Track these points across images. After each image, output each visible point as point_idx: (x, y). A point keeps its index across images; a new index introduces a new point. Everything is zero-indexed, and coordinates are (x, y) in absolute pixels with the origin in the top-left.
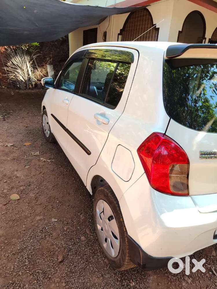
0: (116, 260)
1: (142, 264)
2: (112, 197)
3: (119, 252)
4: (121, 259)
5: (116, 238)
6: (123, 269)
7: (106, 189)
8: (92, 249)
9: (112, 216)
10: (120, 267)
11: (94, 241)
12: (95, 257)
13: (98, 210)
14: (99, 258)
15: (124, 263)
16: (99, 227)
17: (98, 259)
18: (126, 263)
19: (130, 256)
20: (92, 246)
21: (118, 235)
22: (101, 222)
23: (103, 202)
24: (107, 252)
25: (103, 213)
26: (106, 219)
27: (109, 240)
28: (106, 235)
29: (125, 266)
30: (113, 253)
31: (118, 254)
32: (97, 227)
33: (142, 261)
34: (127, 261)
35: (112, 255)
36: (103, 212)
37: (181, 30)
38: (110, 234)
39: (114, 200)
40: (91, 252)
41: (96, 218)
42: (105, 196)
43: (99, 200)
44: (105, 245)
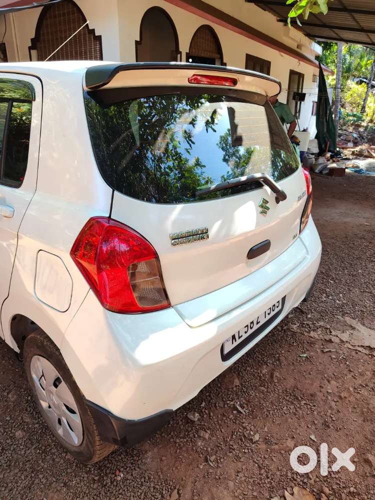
0: (82, 449)
1: (119, 439)
2: (51, 346)
3: (83, 434)
4: (89, 444)
5: (73, 412)
6: (96, 459)
7: (39, 334)
8: (40, 446)
9: (59, 378)
10: (91, 458)
11: (42, 431)
12: (48, 457)
13: (34, 376)
14: (55, 457)
15: (95, 448)
16: (44, 405)
17: (54, 460)
18: (98, 447)
19: (100, 434)
20: (38, 441)
21: (74, 406)
22: (45, 394)
23: (39, 359)
24: (67, 442)
25: (43, 377)
26: (50, 386)
27: (64, 420)
28: (57, 415)
29: (98, 452)
30: (76, 439)
31: (82, 438)
32: (41, 404)
33: (118, 435)
34: (98, 443)
35: (75, 443)
36: (43, 375)
37: (138, 39)
38: (63, 410)
39: (55, 350)
40: (39, 453)
41: (36, 391)
42: (38, 347)
43: (32, 358)
44: (60, 431)
